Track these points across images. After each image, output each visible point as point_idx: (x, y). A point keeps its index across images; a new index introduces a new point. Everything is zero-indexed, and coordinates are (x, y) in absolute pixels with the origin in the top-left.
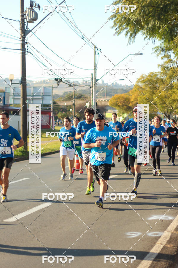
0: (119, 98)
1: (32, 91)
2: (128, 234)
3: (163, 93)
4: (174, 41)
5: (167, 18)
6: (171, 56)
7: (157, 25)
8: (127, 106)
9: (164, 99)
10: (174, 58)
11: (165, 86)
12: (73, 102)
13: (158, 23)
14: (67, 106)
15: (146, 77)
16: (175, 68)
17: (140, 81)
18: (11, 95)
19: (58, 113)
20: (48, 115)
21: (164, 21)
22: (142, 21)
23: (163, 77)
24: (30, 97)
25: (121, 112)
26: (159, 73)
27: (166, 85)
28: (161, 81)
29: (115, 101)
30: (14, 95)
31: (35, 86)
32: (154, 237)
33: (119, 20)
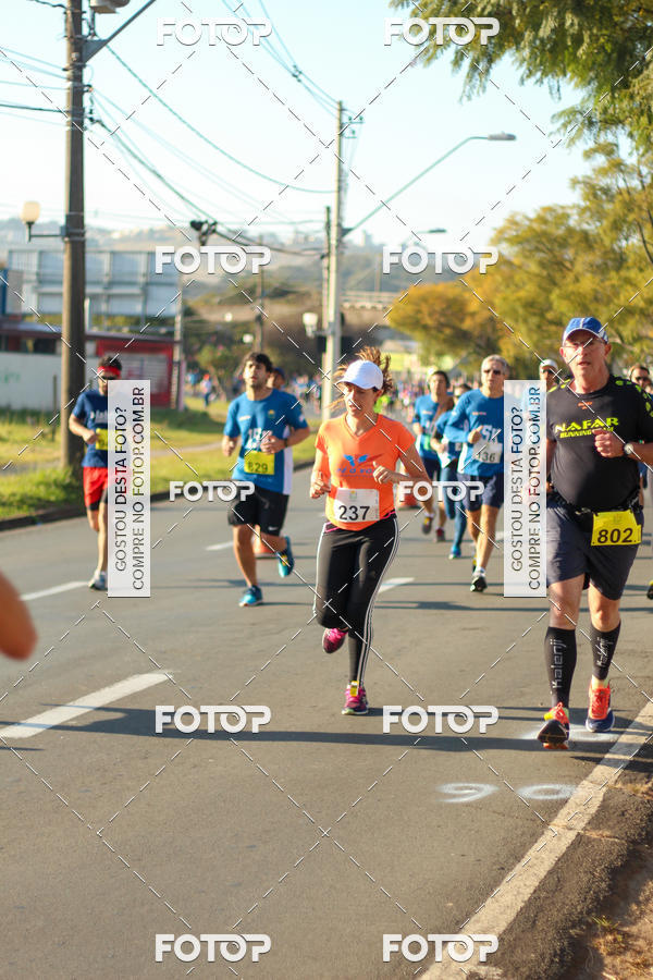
0: (424, 299)
1: (106, 267)
2: (449, 788)
3: (588, 284)
4: (631, 90)
5: (609, 5)
6: (621, 147)
7: (571, 31)
8: (453, 327)
9: (592, 307)
10: (631, 154)
11: (595, 257)
12: (257, 309)
13: (576, 21)
14: (234, 325)
15: (527, 223)
16: (632, 192)
17: (506, 236)
18: (29, 282)
19: (200, 350)
20: (162, 356)
21: (597, 17)
22: (514, 13)
23: (588, 223)
24: (98, 290)
25: (433, 351)
26: (575, 211)
27: (598, 253)
28: (580, 241)
29: (410, 309)
30: (42, 280)
31: (118, 248)
32: (544, 802)
33: (430, 8)
